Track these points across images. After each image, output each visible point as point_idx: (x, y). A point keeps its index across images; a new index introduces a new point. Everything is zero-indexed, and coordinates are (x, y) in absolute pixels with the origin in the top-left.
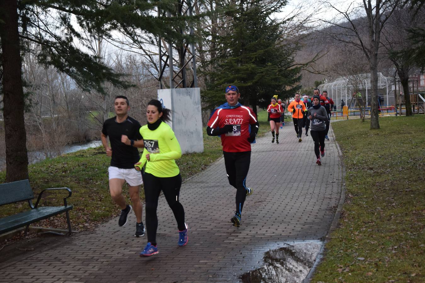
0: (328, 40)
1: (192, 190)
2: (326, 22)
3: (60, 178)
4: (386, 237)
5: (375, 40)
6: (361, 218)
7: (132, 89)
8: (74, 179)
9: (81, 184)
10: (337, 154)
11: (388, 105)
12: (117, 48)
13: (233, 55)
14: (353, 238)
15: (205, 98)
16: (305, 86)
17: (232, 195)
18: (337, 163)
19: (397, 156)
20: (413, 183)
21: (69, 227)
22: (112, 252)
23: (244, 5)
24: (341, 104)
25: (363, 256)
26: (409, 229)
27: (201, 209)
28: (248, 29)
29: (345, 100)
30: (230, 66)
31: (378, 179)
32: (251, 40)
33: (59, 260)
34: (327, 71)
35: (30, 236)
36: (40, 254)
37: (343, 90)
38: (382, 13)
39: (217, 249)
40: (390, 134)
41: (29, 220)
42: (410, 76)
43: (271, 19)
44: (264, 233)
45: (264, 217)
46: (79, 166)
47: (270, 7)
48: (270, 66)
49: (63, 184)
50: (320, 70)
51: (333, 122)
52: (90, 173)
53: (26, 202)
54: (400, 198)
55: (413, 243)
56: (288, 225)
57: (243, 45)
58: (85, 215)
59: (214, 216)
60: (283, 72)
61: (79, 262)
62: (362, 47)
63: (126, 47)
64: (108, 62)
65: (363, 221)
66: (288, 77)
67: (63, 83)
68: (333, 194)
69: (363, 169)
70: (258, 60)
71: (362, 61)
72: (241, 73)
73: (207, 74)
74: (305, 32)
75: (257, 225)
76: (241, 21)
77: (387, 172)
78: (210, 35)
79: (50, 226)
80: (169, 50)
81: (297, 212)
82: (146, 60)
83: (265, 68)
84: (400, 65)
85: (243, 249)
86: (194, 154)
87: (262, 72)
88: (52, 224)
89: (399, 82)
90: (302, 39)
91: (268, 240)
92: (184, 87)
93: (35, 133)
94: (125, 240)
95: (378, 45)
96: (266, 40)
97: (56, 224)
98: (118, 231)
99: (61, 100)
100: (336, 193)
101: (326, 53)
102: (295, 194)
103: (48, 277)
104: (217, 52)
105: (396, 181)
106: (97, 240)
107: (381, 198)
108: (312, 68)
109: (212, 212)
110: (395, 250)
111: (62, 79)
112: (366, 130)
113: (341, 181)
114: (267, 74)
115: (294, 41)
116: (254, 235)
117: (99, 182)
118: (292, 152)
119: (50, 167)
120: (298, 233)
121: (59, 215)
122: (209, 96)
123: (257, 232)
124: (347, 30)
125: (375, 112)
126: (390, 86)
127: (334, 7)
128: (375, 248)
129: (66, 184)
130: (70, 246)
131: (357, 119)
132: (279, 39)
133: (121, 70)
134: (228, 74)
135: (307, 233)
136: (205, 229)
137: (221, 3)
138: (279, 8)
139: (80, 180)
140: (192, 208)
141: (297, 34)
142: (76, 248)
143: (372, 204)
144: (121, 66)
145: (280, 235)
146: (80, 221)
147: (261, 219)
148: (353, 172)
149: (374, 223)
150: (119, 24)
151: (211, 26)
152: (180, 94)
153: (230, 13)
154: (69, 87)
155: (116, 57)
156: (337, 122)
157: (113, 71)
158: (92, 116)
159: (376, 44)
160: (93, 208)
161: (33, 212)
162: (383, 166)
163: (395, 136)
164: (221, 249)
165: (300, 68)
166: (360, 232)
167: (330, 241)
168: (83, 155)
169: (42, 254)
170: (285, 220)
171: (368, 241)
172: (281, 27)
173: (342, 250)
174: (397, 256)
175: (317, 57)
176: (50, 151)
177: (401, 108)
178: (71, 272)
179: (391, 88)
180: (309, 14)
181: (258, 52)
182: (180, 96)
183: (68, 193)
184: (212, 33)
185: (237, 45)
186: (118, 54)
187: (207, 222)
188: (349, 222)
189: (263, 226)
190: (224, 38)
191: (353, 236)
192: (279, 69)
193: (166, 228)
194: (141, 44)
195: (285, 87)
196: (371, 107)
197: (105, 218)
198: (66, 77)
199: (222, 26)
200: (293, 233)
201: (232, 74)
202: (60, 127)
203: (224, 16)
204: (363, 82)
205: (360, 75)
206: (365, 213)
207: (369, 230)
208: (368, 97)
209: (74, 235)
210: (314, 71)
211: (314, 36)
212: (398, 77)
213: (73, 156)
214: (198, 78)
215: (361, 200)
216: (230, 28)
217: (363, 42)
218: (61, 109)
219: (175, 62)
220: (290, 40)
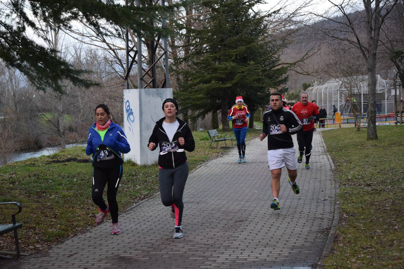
0: (319, 37)
2: (318, 15)
3: (7, 191)
4: (388, 265)
5: (374, 37)
6: (359, 243)
7: (92, 89)
8: (24, 192)
9: (32, 198)
10: (328, 167)
11: (386, 112)
12: (77, 41)
13: (209, 51)
14: (349, 266)
15: (178, 100)
16: (291, 88)
19: (398, 171)
21: (18, 249)
24: (332, 110)
28: (228, 22)
29: (337, 105)
30: (206, 65)
31: (378, 198)
32: (231, 34)
34: (317, 72)
37: (335, 94)
38: (382, 7)
40: (390, 145)
43: (254, 11)
44: (246, 258)
45: (245, 239)
46: (30, 177)
48: (252, 64)
49: (11, 197)
50: (309, 71)
52: (43, 185)
56: (274, 249)
57: (222, 40)
58: (37, 235)
60: (267, 72)
62: (358, 46)
63: (87, 40)
64: (66, 57)
65: (361, 246)
66: (274, 78)
67: (11, 80)
68: (325, 213)
69: (359, 185)
70: (239, 58)
71: (359, 61)
72: (219, 73)
73: (180, 73)
74: (292, 27)
75: (237, 248)
76: (220, 13)
77: (388, 189)
78: (183, 28)
80: (138, 45)
81: (284, 233)
82: (110, 56)
83: (247, 67)
84: (402, 67)
87: (243, 72)
89: (400, 85)
90: (290, 35)
91: (251, 266)
92: (154, 87)
94: (84, 265)
96: (248, 35)
97: (1, 245)
98: (75, 254)
99: (8, 99)
100: (329, 213)
101: (316, 51)
104: (192, 48)
105: (399, 200)
106: (51, 265)
107: (381, 220)
108: (299, 68)
112: (362, 140)
113: (334, 199)
114: (249, 74)
115: (280, 37)
116: (234, 260)
117: (53, 196)
120: (286, 258)
121: (5, 234)
122: (182, 97)
123: (238, 257)
124: (341, 25)
125: (372, 120)
126: (389, 91)
129: (14, 197)
131: (351, 128)
132: (263, 34)
133: (81, 66)
134: (204, 73)
135: (296, 258)
136: (178, 253)
139: (31, 193)
140: (162, 228)
141: (283, 29)
143: (370, 227)
144: (80, 61)
145: (264, 260)
146: (31, 241)
147: (242, 241)
148: (348, 189)
149: (373, 249)
151: (186, 18)
152: (149, 95)
153: (207, 4)
154: (18, 84)
155: (74, 51)
156: (328, 130)
157: (70, 67)
158: (46, 119)
159: (375, 41)
160: (46, 226)
162: (383, 182)
163: (395, 148)
165: (287, 68)
166: (358, 259)
167: (323, 268)
168: (34, 164)
170: (270, 243)
172: (266, 21)
175: (307, 56)
177: (402, 116)
179: (390, 93)
180: (299, 6)
181: (239, 48)
182: (149, 97)
183: (17, 209)
184: (186, 26)
185: (215, 40)
186: (78, 47)
187: (180, 244)
188: (345, 247)
189: (244, 250)
190: (200, 32)
191: (350, 263)
192: (263, 69)
193: (131, 250)
194: (104, 36)
195: (269, 89)
196: (368, 114)
197: (60, 238)
198: (14, 72)
199: (198, 18)
200: (280, 258)
201: (209, 73)
202: (7, 131)
203: (200, 7)
204: (358, 86)
205: (355, 77)
206: (363, 236)
207: (368, 257)
208: (363, 102)
209: (23, 258)
210: (302, 71)
211: (304, 31)
212: (399, 80)
213: (22, 164)
214: (169, 77)
215: (358, 221)
216: (207, 20)
217: (360, 39)
218: (9, 110)
219: (144, 58)
220: (275, 36)
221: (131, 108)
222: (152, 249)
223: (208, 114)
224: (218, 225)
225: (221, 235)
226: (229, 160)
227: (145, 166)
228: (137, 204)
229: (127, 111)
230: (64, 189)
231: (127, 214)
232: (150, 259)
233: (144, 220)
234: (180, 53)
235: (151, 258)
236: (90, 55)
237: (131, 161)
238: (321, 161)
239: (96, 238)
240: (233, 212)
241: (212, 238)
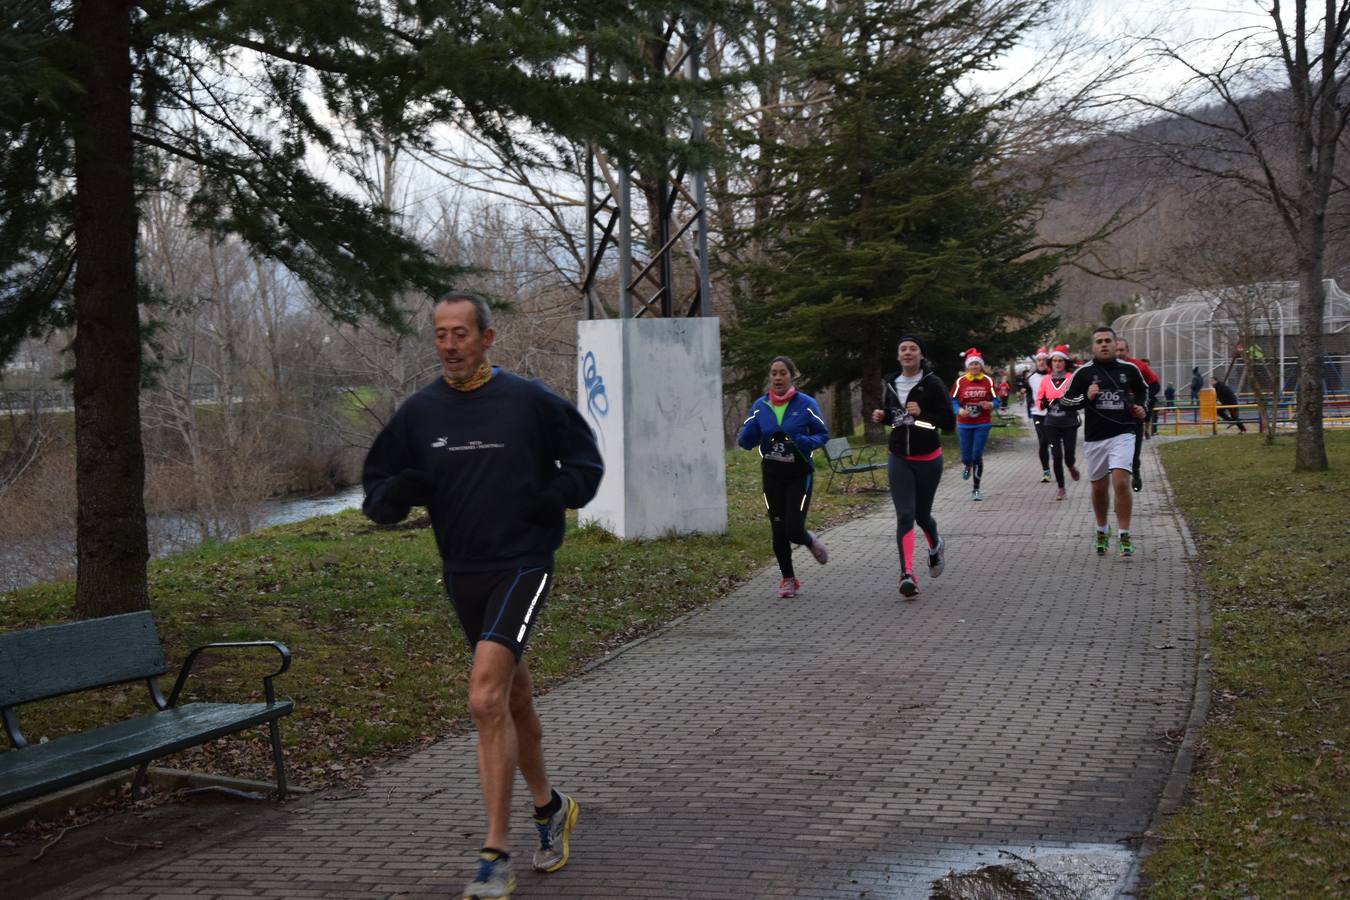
0: (1152, 167)
1: (686, 658)
2: (1150, 104)
5: (1318, 168)
6: (1268, 776)
8: (295, 614)
9: (319, 630)
10: (1179, 552)
12: (446, 181)
13: (828, 210)
14: (1239, 844)
15: (734, 351)
16: (1070, 318)
17: (823, 682)
18: (1180, 582)
21: (279, 773)
22: (419, 861)
23: (869, 43)
27: (718, 723)
29: (1207, 368)
30: (819, 248)
31: (1324, 643)
32: (891, 160)
33: (246, 884)
34: (1147, 270)
35: (150, 799)
36: (181, 862)
37: (1201, 335)
38: (1344, 79)
39: (773, 862)
41: (151, 748)
43: (961, 91)
44: (931, 813)
45: (930, 758)
47: (958, 53)
48: (952, 248)
49: (261, 628)
50: (1123, 266)
51: (1164, 442)
52: (349, 594)
53: (139, 684)
56: (1014, 789)
57: (865, 178)
58: (331, 736)
59: (761, 749)
60: (998, 271)
61: (316, 893)
62: (1270, 193)
63: (476, 178)
64: (415, 227)
65: (1273, 787)
66: (1016, 287)
67: (264, 294)
68: (1167, 687)
69: (1271, 605)
70: (913, 228)
71: (1271, 239)
72: (854, 272)
73: (740, 274)
74: (1073, 139)
75: (906, 785)
76: (859, 99)
78: (753, 143)
79: (215, 767)
80: (620, 191)
81: (1043, 745)
82: (541, 222)
83: (937, 255)
85: (862, 866)
86: (694, 539)
87: (926, 270)
88: (224, 761)
90: (1065, 160)
91: (946, 837)
92: (665, 313)
93: (167, 456)
94: (464, 823)
95: (1329, 184)
96: (941, 162)
97: (236, 762)
98: (439, 792)
99: (256, 348)
100: (1178, 686)
101: (1144, 208)
102: (1035, 686)
104: (776, 200)
106: (372, 821)
107: (1337, 708)
108: (1094, 259)
109: (754, 737)
111: (263, 281)
112: (1279, 471)
113: (1193, 645)
114: (943, 276)
115: (1038, 166)
116: (897, 818)
117: (378, 626)
118: (1023, 540)
119: (216, 570)
120: (1049, 818)
121: (245, 732)
122: (747, 344)
123: (908, 810)
124: (1220, 132)
125: (1311, 413)
127: (1176, 57)
128: (1319, 883)
129: (270, 628)
130: (281, 838)
132: (986, 160)
133: (457, 254)
134: (810, 273)
135: (1079, 818)
136: (733, 795)
137: (796, 37)
138: (988, 55)
139: (315, 617)
140: (686, 722)
141: (1046, 145)
142: (299, 844)
143: (1303, 728)
144: (457, 240)
145: (985, 821)
146: (316, 754)
147: (920, 766)
148: (1237, 615)
149: (1311, 795)
150: (459, 103)
151: (760, 115)
152: (651, 336)
153: (822, 74)
154: (284, 305)
155: (440, 210)
156: (1179, 442)
157: (430, 259)
158: (358, 404)
159: (1319, 180)
160: (358, 711)
161: (165, 720)
162: (1343, 597)
164: (784, 863)
165: (1055, 258)
166: (1265, 823)
167: (1161, 850)
168: (324, 534)
169: (188, 862)
170: (1002, 772)
171: (1291, 856)
172: (996, 120)
173: (1200, 881)
175: (1115, 224)
176: (217, 518)
180: (1093, 78)
181: (914, 200)
182: (651, 342)
183: (277, 660)
184: (761, 136)
185: (844, 178)
186: (449, 200)
187: (737, 770)
188: (1225, 788)
189: (927, 791)
190: (801, 156)
191: (1241, 836)
192: (985, 260)
193: (599, 785)
194: (524, 167)
195: (1003, 321)
196: (1298, 395)
197: (396, 746)
198: (272, 272)
199: (796, 114)
200: (1032, 817)
201: (826, 274)
202: (251, 438)
203: (801, 81)
204: (1270, 311)
205: (1260, 286)
206: (1280, 756)
207: (1295, 817)
208: (1286, 361)
209: (296, 800)
210: (1104, 269)
211: (1106, 151)
213: (291, 534)
214: (711, 285)
215: (1267, 711)
216: (821, 120)
217: (1274, 174)
218: (256, 380)
219: (637, 231)
220: (1023, 166)
221: (598, 374)
222: (658, 784)
223: (821, 392)
224: (851, 717)
225: (859, 747)
226: (882, 529)
227: (637, 544)
228: (616, 652)
229: (588, 382)
230: (407, 607)
231: (585, 682)
232: (650, 812)
233: (636, 700)
234: (741, 216)
235: (654, 808)
236: (484, 222)
237: (597, 528)
238: (1156, 534)
240: (895, 681)
241: (831, 755)
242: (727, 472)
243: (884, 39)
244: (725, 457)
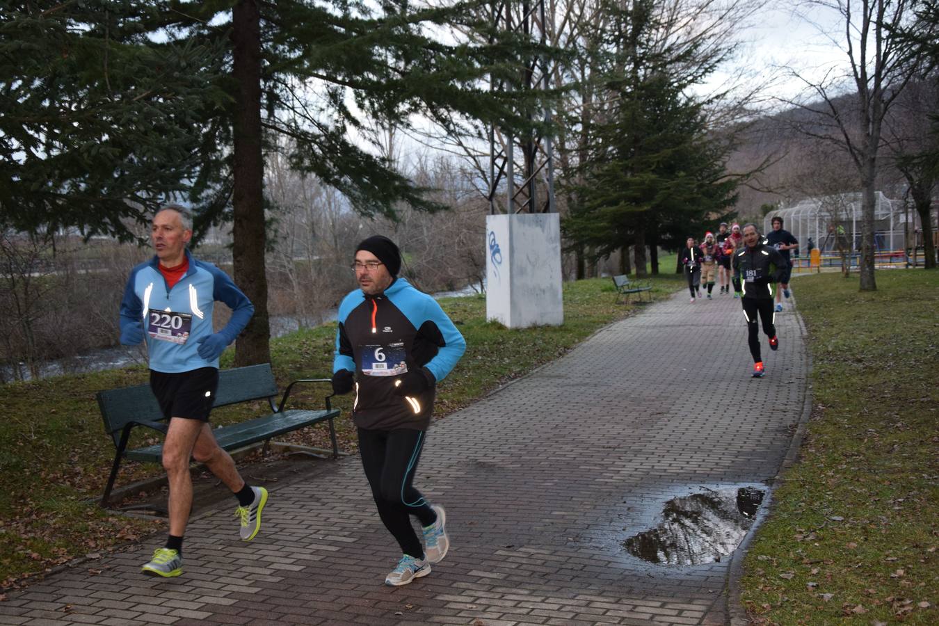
0: (787, 133)
1: (541, 389)
2: (785, 101)
4: (883, 481)
5: (872, 134)
6: (840, 448)
7: (442, 214)
10: (798, 333)
11: (892, 248)
12: (420, 145)
13: (618, 157)
14: (823, 482)
15: (568, 231)
16: (744, 213)
17: (611, 401)
18: (799, 349)
19: (907, 339)
20: (934, 387)
21: (334, 445)
23: (639, 71)
24: (807, 246)
25: (840, 514)
26: (926, 469)
27: (557, 422)
28: (645, 112)
30: (612, 177)
31: (872, 380)
32: (650, 131)
33: (318, 500)
34: (783, 187)
35: (271, 457)
36: (286, 489)
37: (812, 221)
38: (886, 87)
39: (582, 492)
40: (896, 300)
41: (270, 432)
42: (934, 198)
43: (687, 95)
44: (665, 468)
45: (666, 440)
47: (685, 75)
48: (682, 177)
50: (771, 185)
53: (266, 400)
54: (911, 413)
55: (931, 493)
56: (709, 456)
57: (637, 140)
59: (579, 435)
60: (706, 188)
61: (352, 505)
62: (847, 147)
63: (435, 143)
64: (405, 168)
65: (842, 453)
66: (715, 197)
67: (330, 204)
68: (790, 403)
69: (845, 361)
70: (661, 166)
71: (847, 170)
72: (631, 189)
73: (573, 191)
74: (746, 119)
75: (653, 453)
76: (633, 100)
77: (889, 367)
78: (579, 122)
79: (303, 442)
80: (508, 148)
81: (724, 433)
82: (469, 165)
83: (674, 180)
84: (915, 178)
85: (629, 494)
86: (547, 328)
87: (669, 188)
88: (307, 439)
89: (913, 208)
90: (740, 130)
91: (673, 480)
92: (531, 211)
93: (281, 286)
95: (878, 142)
96: (676, 132)
97: (313, 439)
99: (326, 231)
100: (795, 402)
101: (782, 155)
102: (721, 403)
103: (298, 527)
104: (590, 152)
105: (905, 383)
107: (876, 413)
108: (757, 183)
109: (575, 429)
110: (899, 505)
111: (329, 197)
112: (851, 291)
113: (804, 381)
114: (677, 191)
115: (727, 133)
116: (648, 470)
118: (717, 328)
119: (304, 343)
120: (726, 470)
121: (318, 424)
122: (575, 227)
123: (653, 466)
124: (821, 115)
125: (868, 261)
126: (897, 216)
127: (799, 76)
128: (863, 501)
130: (335, 478)
131: (836, 273)
132: (700, 130)
133: (426, 182)
134: (608, 190)
135: (742, 470)
136: (563, 458)
137: (600, 68)
138: (701, 76)
140: (540, 421)
141: (732, 123)
142: (344, 481)
143: (859, 423)
144: (426, 175)
145: (693, 472)
147: (660, 444)
148: (827, 366)
149: (862, 457)
150: (423, 104)
151: (582, 108)
152: (524, 223)
153: (614, 85)
154: (339, 209)
155: (418, 160)
156: (799, 277)
159: (873, 140)
161: (277, 418)
162: (882, 356)
163: (904, 304)
164: (589, 493)
165: (736, 182)
166: (837, 472)
167: (783, 486)
169: (290, 489)
170: (703, 447)
171: (850, 488)
172: (704, 110)
173: (803, 501)
174: (902, 516)
175: (767, 163)
176: (306, 317)
177: (916, 255)
178: (336, 520)
179: (898, 219)
180: (755, 87)
181: (662, 152)
182: (524, 226)
184: (582, 119)
185: (626, 140)
186: (422, 154)
187: (566, 446)
188: (818, 454)
189: (664, 456)
190: (603, 129)
191: (824, 478)
192: (699, 183)
193: (495, 453)
195: (709, 214)
196: (862, 252)
198: (334, 192)
199: (601, 108)
200: (717, 470)
201: (616, 191)
202: (322, 277)
203: (603, 90)
204: (848, 208)
205: (843, 195)
206: (847, 438)
207: (853, 468)
208: (856, 234)
209: (342, 459)
210: (761, 187)
211: (762, 125)
212: (911, 200)
214: (555, 197)
215: (840, 415)
216: (614, 111)
217: (849, 137)
218: (326, 247)
219: (518, 169)
220: (719, 133)
221: (496, 243)
222: (525, 452)
223: (614, 252)
224: (625, 419)
225: (629, 434)
226: (645, 322)
227: (517, 330)
228: (505, 386)
229: (492, 247)
231: (489, 401)
232: (521, 467)
233: (515, 410)
234: (572, 161)
235: (523, 465)
237: (497, 322)
238: (787, 324)
239: (443, 434)
240: (649, 400)
241: (614, 438)
242: (564, 293)
243: (646, 68)
244: (563, 286)
